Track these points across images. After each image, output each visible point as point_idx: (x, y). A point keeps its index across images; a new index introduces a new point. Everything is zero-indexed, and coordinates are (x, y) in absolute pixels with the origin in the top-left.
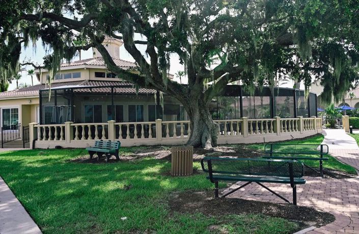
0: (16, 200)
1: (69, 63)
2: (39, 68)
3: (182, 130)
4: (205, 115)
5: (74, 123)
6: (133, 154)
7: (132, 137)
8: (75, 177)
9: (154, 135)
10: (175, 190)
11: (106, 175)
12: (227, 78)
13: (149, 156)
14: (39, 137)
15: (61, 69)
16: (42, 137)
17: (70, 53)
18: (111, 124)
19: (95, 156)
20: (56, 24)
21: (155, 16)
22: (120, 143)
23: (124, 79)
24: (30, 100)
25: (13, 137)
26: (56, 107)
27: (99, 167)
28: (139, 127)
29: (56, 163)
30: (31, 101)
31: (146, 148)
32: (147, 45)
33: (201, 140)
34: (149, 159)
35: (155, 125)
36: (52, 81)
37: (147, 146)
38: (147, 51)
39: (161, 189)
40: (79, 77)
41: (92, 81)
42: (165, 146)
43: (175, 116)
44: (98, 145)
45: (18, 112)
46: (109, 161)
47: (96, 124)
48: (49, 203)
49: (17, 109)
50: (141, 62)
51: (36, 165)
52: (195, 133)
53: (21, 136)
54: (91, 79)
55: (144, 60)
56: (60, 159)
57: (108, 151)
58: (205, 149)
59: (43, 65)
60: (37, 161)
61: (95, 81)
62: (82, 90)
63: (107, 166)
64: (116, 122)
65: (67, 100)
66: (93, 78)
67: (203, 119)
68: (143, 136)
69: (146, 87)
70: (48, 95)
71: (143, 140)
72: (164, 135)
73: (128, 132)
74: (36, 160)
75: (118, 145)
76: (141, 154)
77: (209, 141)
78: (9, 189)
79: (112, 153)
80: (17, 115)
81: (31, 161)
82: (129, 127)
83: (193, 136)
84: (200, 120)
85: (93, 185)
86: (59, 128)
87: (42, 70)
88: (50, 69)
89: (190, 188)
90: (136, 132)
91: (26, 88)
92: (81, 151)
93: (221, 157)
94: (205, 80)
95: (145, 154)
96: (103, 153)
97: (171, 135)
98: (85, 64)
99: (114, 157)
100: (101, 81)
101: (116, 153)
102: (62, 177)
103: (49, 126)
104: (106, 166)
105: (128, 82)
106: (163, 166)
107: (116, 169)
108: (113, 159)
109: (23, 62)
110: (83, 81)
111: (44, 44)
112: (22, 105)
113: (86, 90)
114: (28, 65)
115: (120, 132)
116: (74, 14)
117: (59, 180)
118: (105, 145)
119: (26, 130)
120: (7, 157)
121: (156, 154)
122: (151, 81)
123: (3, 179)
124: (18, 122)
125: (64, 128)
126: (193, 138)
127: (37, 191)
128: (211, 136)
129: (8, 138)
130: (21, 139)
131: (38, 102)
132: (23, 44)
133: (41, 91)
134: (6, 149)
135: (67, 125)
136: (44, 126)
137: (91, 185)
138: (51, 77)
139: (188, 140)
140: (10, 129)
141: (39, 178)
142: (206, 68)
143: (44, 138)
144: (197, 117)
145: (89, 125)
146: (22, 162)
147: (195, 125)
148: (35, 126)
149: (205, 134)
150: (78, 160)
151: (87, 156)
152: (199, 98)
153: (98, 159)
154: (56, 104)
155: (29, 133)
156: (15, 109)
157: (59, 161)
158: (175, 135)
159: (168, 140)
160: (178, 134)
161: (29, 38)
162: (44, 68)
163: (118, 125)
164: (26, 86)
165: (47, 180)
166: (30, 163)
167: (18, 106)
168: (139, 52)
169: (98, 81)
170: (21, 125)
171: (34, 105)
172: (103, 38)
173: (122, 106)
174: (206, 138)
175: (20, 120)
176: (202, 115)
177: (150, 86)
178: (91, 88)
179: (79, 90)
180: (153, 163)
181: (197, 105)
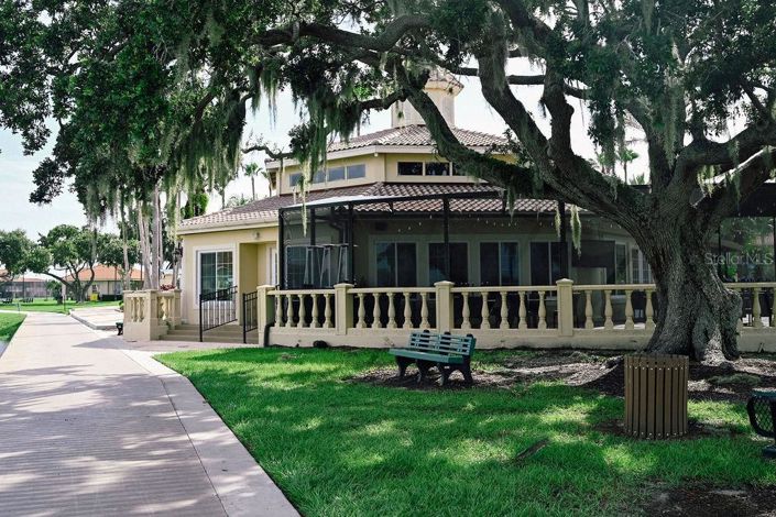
0: (258, 470)
1: (347, 141)
2: (280, 157)
3: (629, 310)
4: (700, 270)
5: (356, 287)
6: (506, 370)
7: (495, 324)
8: (377, 420)
9: (552, 321)
10: (652, 477)
11: (450, 421)
12: (767, 162)
13: (547, 376)
14: (278, 320)
15: (330, 157)
16: (284, 321)
17: (348, 118)
18: (443, 290)
19: (412, 369)
20: (321, 48)
21: (551, 9)
22: (474, 341)
23: (479, 176)
24: (258, 231)
25: (223, 317)
26: (315, 248)
27: (428, 398)
28: (513, 299)
29: (324, 384)
30: (258, 234)
31: (533, 355)
32: (542, 86)
33: (691, 340)
34: (549, 384)
35: (555, 293)
36: (308, 187)
37: (533, 350)
38: (543, 101)
39: (612, 474)
40: (363, 175)
41: (392, 184)
42: (584, 350)
43: (601, 272)
44: (417, 342)
45: (231, 260)
46: (449, 385)
47: (406, 291)
48: (336, 486)
49: (231, 253)
50: (525, 129)
51: (280, 385)
52: (673, 318)
53: (237, 317)
54: (389, 181)
55: (532, 125)
56: (330, 372)
57: (445, 359)
58: (705, 363)
59: (288, 150)
60: (282, 376)
61: (398, 184)
62: (371, 207)
63: (446, 399)
64: (455, 286)
65: (338, 232)
66: (395, 177)
67: (693, 280)
68: (522, 322)
69: (535, 194)
70: (301, 219)
71: (524, 334)
72: (579, 322)
73: (485, 312)
74: (278, 373)
75: (469, 344)
76: (525, 371)
77: (715, 342)
78: (235, 440)
79: (454, 366)
80: (231, 266)
81: (268, 375)
82: (488, 298)
83: (667, 325)
84: (687, 282)
85: (427, 448)
86: (321, 298)
87: (287, 162)
88: (303, 159)
89: (699, 477)
90: (504, 311)
91: (244, 206)
92: (376, 355)
93: (761, 390)
94: (705, 168)
95: (536, 371)
96: (433, 364)
97: (599, 322)
98: (376, 144)
99: (457, 375)
100: (412, 184)
101: (464, 364)
102: (347, 420)
103: (300, 293)
104: (444, 398)
105: (490, 184)
106: (594, 406)
107: (470, 406)
108: (456, 381)
109: (247, 144)
110: (371, 185)
111: (295, 100)
112: (241, 244)
113: (378, 207)
114: (256, 151)
115: (466, 311)
116: (359, 22)
117: (341, 427)
118: (434, 343)
119: (249, 301)
120: (215, 363)
121: (564, 371)
122: (550, 179)
123: (220, 416)
124: (231, 283)
125: (332, 298)
126: (667, 333)
127: (302, 452)
128: (721, 327)
129: (211, 320)
130: (237, 323)
131: (275, 237)
132: (249, 102)
133: (282, 211)
134: (208, 344)
135: (341, 292)
136: (288, 293)
137: (422, 445)
138: (307, 177)
139: (651, 336)
140: (214, 299)
141: (297, 420)
142: (708, 137)
143: (289, 321)
144: (676, 273)
145: (390, 291)
146: (249, 378)
147: (672, 295)
148: (270, 293)
149: (702, 322)
150: (372, 379)
151: (392, 370)
152: (682, 220)
153: (420, 376)
154: (313, 242)
155: (255, 308)
156: (225, 253)
157: (329, 378)
158: (609, 321)
159: (591, 334)
160: (619, 318)
161: (262, 87)
162: (289, 156)
163: (460, 294)
164: (243, 202)
165: (314, 423)
166: (267, 379)
167: (231, 245)
168: (519, 105)
169: (405, 184)
170: (238, 289)
171: (264, 244)
172: (425, 77)
173: (465, 245)
174: (706, 333)
175: (236, 280)
176: (690, 269)
177: (547, 192)
178: (390, 201)
179: (363, 207)
180: (565, 396)
181: (677, 240)
